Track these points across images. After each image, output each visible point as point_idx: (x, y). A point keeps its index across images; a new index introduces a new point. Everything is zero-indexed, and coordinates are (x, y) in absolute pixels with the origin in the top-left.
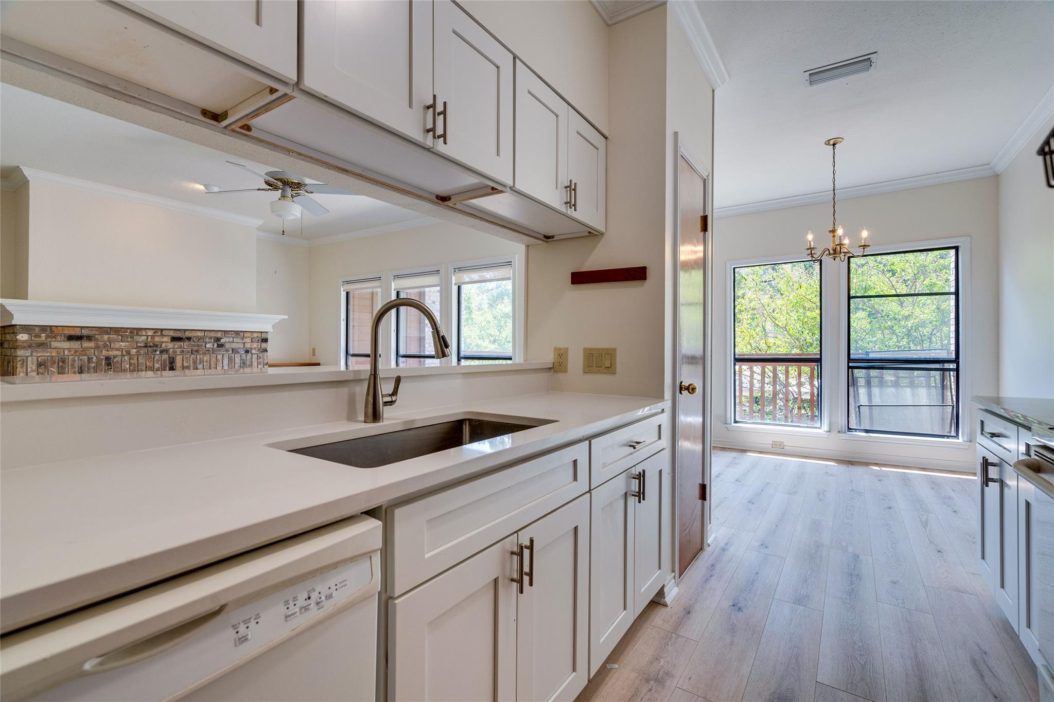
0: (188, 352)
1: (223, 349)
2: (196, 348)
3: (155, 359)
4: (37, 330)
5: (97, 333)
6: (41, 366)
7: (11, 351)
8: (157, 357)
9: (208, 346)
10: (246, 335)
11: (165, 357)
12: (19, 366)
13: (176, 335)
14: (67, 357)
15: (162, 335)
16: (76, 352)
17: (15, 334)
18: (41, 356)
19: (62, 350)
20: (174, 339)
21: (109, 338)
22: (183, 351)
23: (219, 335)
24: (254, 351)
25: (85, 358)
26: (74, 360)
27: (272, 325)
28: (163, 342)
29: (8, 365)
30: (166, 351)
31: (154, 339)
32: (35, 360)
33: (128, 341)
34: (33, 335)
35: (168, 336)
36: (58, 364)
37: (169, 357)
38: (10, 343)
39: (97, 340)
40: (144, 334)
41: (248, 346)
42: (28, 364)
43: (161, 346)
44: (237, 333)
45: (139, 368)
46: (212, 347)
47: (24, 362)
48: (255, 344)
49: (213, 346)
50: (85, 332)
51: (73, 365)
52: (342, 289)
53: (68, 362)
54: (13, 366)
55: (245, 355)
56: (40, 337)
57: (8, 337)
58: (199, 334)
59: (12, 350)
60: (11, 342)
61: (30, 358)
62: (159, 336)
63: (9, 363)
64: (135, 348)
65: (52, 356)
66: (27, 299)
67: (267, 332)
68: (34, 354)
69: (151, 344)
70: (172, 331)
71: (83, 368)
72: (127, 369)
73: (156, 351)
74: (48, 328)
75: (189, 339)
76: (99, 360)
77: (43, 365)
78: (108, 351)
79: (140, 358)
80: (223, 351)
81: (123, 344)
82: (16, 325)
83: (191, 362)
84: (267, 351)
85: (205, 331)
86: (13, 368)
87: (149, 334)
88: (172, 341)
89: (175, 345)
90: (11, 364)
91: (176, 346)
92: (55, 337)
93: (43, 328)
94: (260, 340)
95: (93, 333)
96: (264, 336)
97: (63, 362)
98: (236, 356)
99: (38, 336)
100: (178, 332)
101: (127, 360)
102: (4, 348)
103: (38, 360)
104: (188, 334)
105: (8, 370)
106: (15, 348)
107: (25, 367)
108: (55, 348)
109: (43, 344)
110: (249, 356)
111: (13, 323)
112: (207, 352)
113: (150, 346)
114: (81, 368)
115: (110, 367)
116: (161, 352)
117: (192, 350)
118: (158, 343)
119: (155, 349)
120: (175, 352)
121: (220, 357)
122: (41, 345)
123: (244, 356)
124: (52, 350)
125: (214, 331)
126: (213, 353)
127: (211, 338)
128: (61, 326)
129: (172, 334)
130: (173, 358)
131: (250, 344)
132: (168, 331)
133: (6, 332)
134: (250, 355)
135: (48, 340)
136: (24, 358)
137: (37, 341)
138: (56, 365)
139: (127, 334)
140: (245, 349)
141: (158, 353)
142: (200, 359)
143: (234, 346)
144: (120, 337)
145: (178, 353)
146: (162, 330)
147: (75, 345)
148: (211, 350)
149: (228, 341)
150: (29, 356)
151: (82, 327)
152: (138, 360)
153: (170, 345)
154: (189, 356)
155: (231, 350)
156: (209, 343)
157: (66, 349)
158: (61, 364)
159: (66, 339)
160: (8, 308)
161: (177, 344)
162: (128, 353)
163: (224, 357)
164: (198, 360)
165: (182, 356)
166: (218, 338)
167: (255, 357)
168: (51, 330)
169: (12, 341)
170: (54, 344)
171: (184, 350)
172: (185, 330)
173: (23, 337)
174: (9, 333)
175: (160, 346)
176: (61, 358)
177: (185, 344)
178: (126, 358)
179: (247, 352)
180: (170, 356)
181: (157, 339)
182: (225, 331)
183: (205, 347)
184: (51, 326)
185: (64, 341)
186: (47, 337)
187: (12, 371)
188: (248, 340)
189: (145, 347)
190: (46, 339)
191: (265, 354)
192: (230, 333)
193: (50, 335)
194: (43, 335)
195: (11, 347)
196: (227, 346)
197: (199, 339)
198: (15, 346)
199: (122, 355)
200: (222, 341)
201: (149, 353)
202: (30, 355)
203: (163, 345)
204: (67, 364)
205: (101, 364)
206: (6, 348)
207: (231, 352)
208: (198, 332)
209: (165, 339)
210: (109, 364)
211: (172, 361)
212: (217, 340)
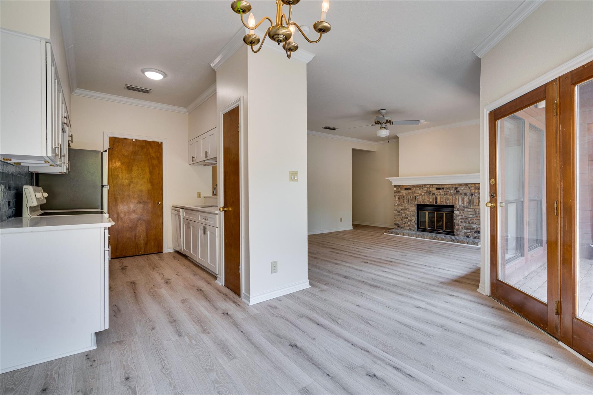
0: (443, 195)
1: (459, 193)
2: (446, 193)
3: (430, 197)
4: (398, 186)
5: (412, 187)
10: (471, 185)
11: (434, 196)
12: (394, 198)
15: (433, 187)
16: (407, 194)
19: (404, 193)
20: (437, 189)
21: (416, 189)
23: (457, 186)
24: (476, 195)
25: (409, 196)
26: (406, 197)
30: (434, 194)
31: (430, 189)
33: (421, 190)
34: (397, 188)
35: (435, 187)
39: (412, 190)
40: (426, 187)
41: (473, 191)
42: (396, 198)
44: (466, 185)
48: (477, 190)
49: (454, 192)
50: (409, 187)
51: (406, 199)
55: (470, 197)
56: (399, 189)
58: (447, 186)
62: (431, 187)
64: (424, 193)
65: (401, 195)
66: (400, 177)
68: (398, 195)
69: (429, 191)
70: (436, 185)
72: (421, 201)
73: (430, 194)
75: (443, 188)
76: (413, 197)
78: (415, 194)
79: (425, 196)
80: (459, 195)
81: (420, 191)
83: (444, 200)
85: (450, 184)
87: (428, 187)
88: (436, 189)
89: (437, 191)
92: (402, 189)
93: (399, 186)
95: (411, 187)
98: (465, 197)
100: (439, 186)
104: (442, 186)
108: (402, 193)
109: (399, 191)
112: (451, 195)
113: (429, 192)
114: (409, 200)
120: (437, 194)
121: (457, 197)
122: (399, 192)
125: (455, 184)
126: (454, 195)
127: (453, 188)
128: (403, 185)
130: (437, 197)
132: (434, 185)
134: (474, 197)
136: (395, 196)
138: (402, 198)
139: (421, 187)
140: (470, 193)
141: (431, 195)
142: (448, 198)
143: (465, 192)
144: (419, 188)
145: (439, 195)
146: (433, 185)
147: (407, 192)
149: (461, 189)
151: (408, 185)
152: (424, 198)
153: (436, 191)
155: (463, 193)
156: (452, 190)
160: (390, 180)
161: (439, 191)
162: (421, 194)
163: (460, 197)
171: (441, 193)
172: (442, 184)
173: (395, 189)
175: (432, 192)
176: (403, 196)
177: (442, 191)
179: (472, 195)
182: (460, 184)
183: (451, 192)
184: (401, 185)
185: (404, 190)
186: (400, 189)
188: (473, 188)
189: (427, 192)
192: (463, 185)
194: (399, 188)
196: (461, 192)
197: (447, 188)
199: (420, 196)
200: (458, 189)
201: (428, 195)
205: (413, 199)
207: (463, 194)
208: (447, 185)
209: (434, 189)
210: (415, 199)
211: (436, 198)
212: (456, 188)
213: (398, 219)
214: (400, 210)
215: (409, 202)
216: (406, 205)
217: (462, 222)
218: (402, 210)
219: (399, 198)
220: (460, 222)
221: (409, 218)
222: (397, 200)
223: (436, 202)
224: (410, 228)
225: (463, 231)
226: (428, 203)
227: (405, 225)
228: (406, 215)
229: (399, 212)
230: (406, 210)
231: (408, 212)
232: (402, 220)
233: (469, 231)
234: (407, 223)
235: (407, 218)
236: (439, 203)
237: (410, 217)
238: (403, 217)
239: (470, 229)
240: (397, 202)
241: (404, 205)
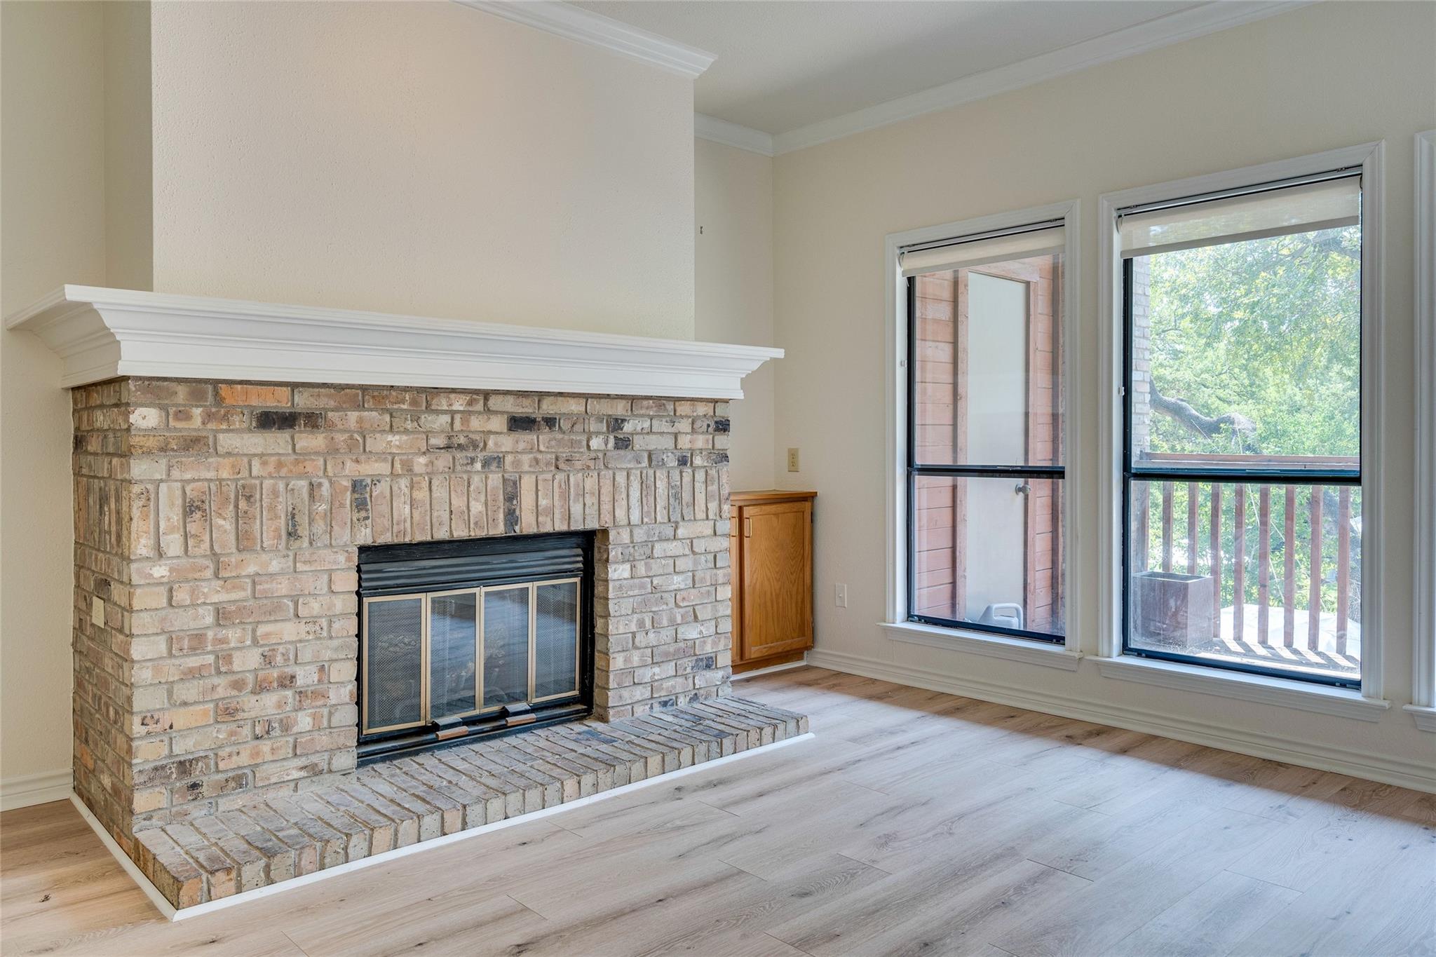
0: (548, 464)
1: (628, 454)
2: (564, 452)
3: (472, 488)
4: (182, 391)
5: (332, 404)
6: (192, 512)
7: (110, 463)
8: (476, 480)
9: (596, 443)
10: (683, 409)
11: (495, 478)
12: (136, 513)
13: (524, 410)
14: (257, 482)
15: (488, 411)
16: (280, 465)
17: (123, 406)
18: (194, 480)
19: (245, 460)
20: (519, 423)
21: (360, 420)
22: (537, 461)
23: (620, 409)
24: (698, 461)
25: (303, 484)
26: (275, 493)
27: (742, 379)
28: (490, 432)
29: (101, 507)
30: (499, 460)
31: (468, 421)
32: (178, 493)
33: (406, 431)
34: (172, 411)
35: (502, 413)
36: (236, 506)
37: (504, 480)
38: (105, 437)
39: (331, 427)
40: (445, 408)
41: (684, 442)
42: (160, 507)
43: (485, 444)
44: (660, 401)
45: (435, 514)
46: (603, 447)
47: (150, 498)
48: (701, 437)
49: (606, 445)
50: (303, 402)
51: (272, 508)
52: (899, 271)
53: (261, 500)
54: (118, 513)
55: (678, 472)
56: (188, 417)
57: (101, 419)
58: (575, 407)
59: (115, 461)
60: (111, 435)
61: (163, 487)
62: (479, 413)
63: (103, 500)
64: (424, 453)
65: (221, 480)
66: (152, 290)
67: (726, 401)
68: (176, 474)
69: (462, 440)
70: (511, 399)
71: (297, 518)
72: (405, 521)
73: (473, 460)
74: (210, 388)
75: (550, 422)
76: (336, 492)
77: (198, 508)
78: (357, 461)
79: (435, 483)
80: (630, 462)
81: (395, 439)
82: (125, 379)
83: (556, 497)
84: (725, 458)
85: (586, 397)
86: (119, 521)
87: (456, 407)
88: (510, 429)
89: (517, 442)
90: (113, 506)
91: (521, 446)
92: (225, 418)
94: (713, 425)
95: (322, 403)
96: (721, 411)
97: (249, 498)
98: (658, 474)
99: (183, 415)
100: (526, 402)
101: (403, 487)
102: (87, 453)
103: (184, 492)
104: (549, 408)
105: (101, 521)
106: (125, 454)
107: (152, 516)
108: (229, 454)
109: (198, 440)
110: (688, 471)
111: (121, 372)
112: (591, 464)
113: (460, 447)
114: (293, 516)
115: (363, 514)
116: (486, 464)
117: (557, 459)
118: (476, 437)
119: (470, 454)
120: (517, 463)
121: (621, 478)
122: (192, 444)
123: (675, 475)
124: (220, 459)
125: (608, 396)
126: (607, 467)
127: (602, 421)
128: (241, 382)
129: (511, 406)
130: (515, 483)
131: (689, 437)
132: (500, 398)
133: (92, 403)
134: (690, 471)
135: (209, 426)
136: (149, 486)
137: (180, 430)
138: (231, 507)
139: (405, 407)
140: (678, 453)
141: (478, 466)
142: (577, 485)
143: (654, 443)
144: (387, 418)
145: (526, 468)
146: (487, 394)
147: (277, 441)
148: (601, 455)
149: (639, 429)
150: (162, 481)
151: (294, 386)
152: (430, 490)
153: (506, 443)
154: (549, 476)
155: (646, 455)
156: (598, 433)
157: (255, 455)
158: (243, 505)
159: (254, 424)
160: (109, 320)
161: (525, 439)
162: (408, 468)
163: (632, 478)
164: (572, 490)
165: (534, 477)
166: (616, 420)
167: (700, 476)
168: (216, 393)
169: (115, 431)
170: (227, 441)
171: (539, 456)
172: (542, 395)
173: (145, 418)
174: (102, 406)
175: (481, 445)
176: (244, 487)
177: (544, 438)
178: (404, 483)
179: (683, 462)
180: (506, 476)
181: (476, 423)
182: (633, 399)
183: (588, 447)
184: (216, 382)
185: (250, 430)
186: (209, 417)
187: (114, 529)
188: (684, 426)
189: (448, 447)
190: (203, 423)
191: (725, 469)
192: (645, 403)
193: (214, 410)
194: (197, 412)
195: (111, 450)
196: (638, 442)
197: (575, 420)
198: (124, 448)
199: (393, 475)
200: (628, 427)
201: (458, 468)
202: (164, 477)
203: (491, 443)
204: (258, 504)
205: (342, 505)
206: (95, 454)
207: (645, 463)
208: (572, 401)
209: (499, 423)
210: (360, 505)
211: (512, 496)
212: (616, 424)
213: (181, 718)
214: (209, 620)
215: (303, 531)
216: (275, 566)
217: (641, 624)
218: (222, 615)
219: (190, 508)
220: (633, 628)
221: (306, 676)
222: (172, 530)
223: (512, 517)
224: (314, 759)
225: (647, 674)
226: (460, 533)
227: (265, 746)
228: (267, 659)
229: (198, 641)
230: (273, 611)
231: (289, 631)
232: (228, 713)
233: (669, 669)
234: (286, 727)
235: (287, 681)
236: (527, 525)
237: (313, 668)
238: (238, 685)
239: (675, 656)
240: (173, 544)
241: (251, 569)
